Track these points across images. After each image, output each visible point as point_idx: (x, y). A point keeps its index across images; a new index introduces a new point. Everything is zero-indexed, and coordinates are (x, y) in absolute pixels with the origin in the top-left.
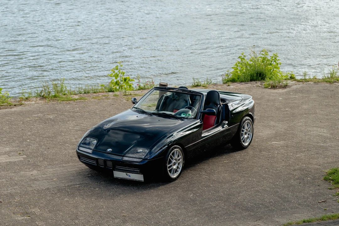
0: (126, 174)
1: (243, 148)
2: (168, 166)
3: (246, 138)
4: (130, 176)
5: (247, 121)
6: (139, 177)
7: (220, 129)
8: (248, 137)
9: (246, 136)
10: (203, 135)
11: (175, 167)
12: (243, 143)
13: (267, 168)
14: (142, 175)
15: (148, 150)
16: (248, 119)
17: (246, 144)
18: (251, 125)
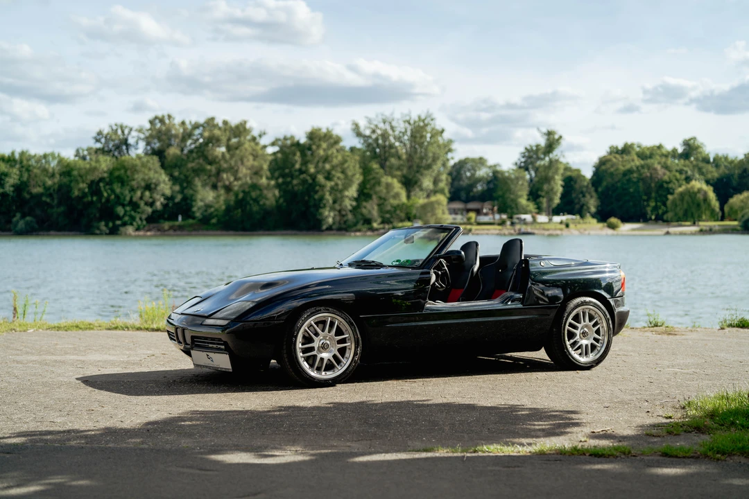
0: (208, 355)
2: (300, 346)
3: (587, 345)
4: (213, 361)
5: (586, 307)
6: (224, 361)
8: (593, 347)
9: (584, 342)
10: (428, 306)
11: (326, 355)
12: (575, 355)
15: (252, 305)
16: (592, 304)
17: (584, 360)
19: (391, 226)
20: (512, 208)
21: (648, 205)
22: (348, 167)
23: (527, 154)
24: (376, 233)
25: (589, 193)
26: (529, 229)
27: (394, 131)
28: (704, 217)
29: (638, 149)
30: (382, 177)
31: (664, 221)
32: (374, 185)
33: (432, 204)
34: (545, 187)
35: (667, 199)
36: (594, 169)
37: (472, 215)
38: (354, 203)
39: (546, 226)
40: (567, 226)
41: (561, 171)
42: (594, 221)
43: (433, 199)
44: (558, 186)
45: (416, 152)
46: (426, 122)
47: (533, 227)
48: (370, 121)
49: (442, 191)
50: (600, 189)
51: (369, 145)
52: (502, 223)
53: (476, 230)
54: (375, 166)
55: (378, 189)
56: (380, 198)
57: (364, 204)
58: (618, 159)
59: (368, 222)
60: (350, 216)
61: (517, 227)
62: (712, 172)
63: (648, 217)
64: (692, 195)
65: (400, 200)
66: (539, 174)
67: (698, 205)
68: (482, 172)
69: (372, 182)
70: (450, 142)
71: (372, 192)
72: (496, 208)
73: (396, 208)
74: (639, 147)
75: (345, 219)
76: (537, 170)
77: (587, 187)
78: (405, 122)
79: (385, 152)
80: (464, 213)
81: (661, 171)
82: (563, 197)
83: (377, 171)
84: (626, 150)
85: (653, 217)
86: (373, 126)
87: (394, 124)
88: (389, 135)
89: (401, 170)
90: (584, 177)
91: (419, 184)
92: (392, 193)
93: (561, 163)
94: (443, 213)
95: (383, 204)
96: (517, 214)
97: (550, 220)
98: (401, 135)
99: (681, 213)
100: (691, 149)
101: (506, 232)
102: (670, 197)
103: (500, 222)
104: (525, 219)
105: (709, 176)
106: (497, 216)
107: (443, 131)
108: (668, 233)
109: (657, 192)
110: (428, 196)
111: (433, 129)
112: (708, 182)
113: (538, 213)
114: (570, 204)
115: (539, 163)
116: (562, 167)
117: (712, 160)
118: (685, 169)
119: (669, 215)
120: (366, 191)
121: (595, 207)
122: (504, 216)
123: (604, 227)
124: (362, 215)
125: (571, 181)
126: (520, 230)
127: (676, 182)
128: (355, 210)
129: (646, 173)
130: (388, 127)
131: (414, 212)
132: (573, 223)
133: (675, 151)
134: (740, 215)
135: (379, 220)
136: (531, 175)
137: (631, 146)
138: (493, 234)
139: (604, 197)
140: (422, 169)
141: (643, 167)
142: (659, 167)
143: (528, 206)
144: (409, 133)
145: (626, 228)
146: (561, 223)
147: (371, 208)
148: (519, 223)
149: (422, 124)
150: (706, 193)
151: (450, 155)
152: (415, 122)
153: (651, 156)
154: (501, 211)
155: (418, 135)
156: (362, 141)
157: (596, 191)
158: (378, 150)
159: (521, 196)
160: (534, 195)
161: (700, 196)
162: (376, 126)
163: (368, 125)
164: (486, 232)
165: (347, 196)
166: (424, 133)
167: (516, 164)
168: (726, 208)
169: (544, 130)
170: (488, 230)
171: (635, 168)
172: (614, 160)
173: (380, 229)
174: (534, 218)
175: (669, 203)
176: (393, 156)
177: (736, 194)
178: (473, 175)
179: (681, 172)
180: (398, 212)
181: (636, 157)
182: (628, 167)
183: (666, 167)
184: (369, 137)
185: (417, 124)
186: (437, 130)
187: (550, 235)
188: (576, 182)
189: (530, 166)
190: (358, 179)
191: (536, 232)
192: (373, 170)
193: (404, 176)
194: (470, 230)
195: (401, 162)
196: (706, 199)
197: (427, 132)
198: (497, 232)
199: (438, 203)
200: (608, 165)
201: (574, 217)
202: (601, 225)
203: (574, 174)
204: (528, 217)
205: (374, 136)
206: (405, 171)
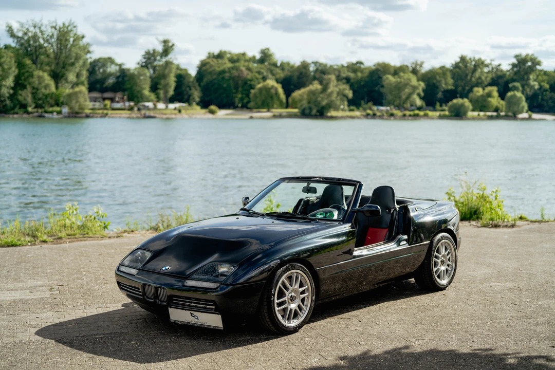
0: (191, 314)
1: (438, 288)
2: (276, 301)
3: (444, 271)
4: (198, 319)
5: (443, 241)
6: (214, 320)
7: (391, 247)
8: (447, 270)
9: (443, 268)
10: (355, 253)
11: (293, 306)
12: (438, 280)
13: (481, 319)
14: (220, 316)
15: (234, 267)
16: (446, 238)
17: (444, 282)
18: (453, 250)
19: (43, 110)
20: (138, 98)
21: (236, 97)
22: (5, 62)
23: (147, 56)
24: (31, 115)
25: (195, 87)
26: (152, 114)
27: (42, 34)
28: (275, 106)
29: (228, 56)
30: (34, 70)
31: (248, 108)
32: (28, 77)
33: (76, 94)
34: (163, 82)
35: (250, 93)
36: (197, 69)
37: (108, 102)
38: (12, 91)
39: (164, 112)
40: (180, 111)
41: (174, 70)
42: (198, 108)
43: (77, 89)
44: (172, 81)
45: (61, 53)
46: (69, 28)
47: (154, 112)
48: (22, 25)
49: (82, 83)
50: (202, 84)
51: (22, 45)
52: (131, 109)
53: (111, 114)
54: (28, 62)
55: (31, 80)
56: (34, 88)
57: (20, 92)
58: (214, 62)
59: (24, 106)
60: (8, 102)
61: (143, 112)
62: (279, 73)
63: (236, 105)
64: (267, 90)
65: (50, 90)
66: (157, 72)
67: (272, 97)
68: (112, 69)
69: (26, 74)
70: (88, 44)
71: (26, 83)
72: (125, 97)
73: (46, 96)
74: (230, 53)
75: (4, 103)
76: (154, 68)
77: (193, 82)
78: (52, 27)
79: (36, 51)
80: (101, 100)
81: (245, 72)
82: (176, 89)
83: (30, 66)
84: (220, 56)
85: (240, 105)
86: (24, 30)
87: (43, 28)
88: (39, 38)
89: (50, 66)
90: (190, 75)
91: (65, 77)
92: (43, 84)
93: (174, 64)
94: (86, 101)
95: (36, 93)
96: (141, 102)
97: (167, 107)
98: (49, 37)
99: (260, 103)
100: (265, 56)
101: (134, 115)
102: (252, 91)
103: (129, 108)
104: (148, 106)
105: (278, 76)
106: (127, 104)
107: (83, 37)
108: (251, 118)
109: (243, 87)
110: (72, 87)
111: (75, 34)
112: (277, 81)
113: (158, 101)
114: (181, 95)
115: (156, 63)
116: (174, 67)
117: (279, 64)
118: (262, 71)
119: (251, 105)
120: (20, 82)
121: (199, 97)
122: (132, 104)
123: (206, 112)
124: (18, 100)
125: (181, 78)
126: (145, 114)
127: (256, 80)
128: (12, 97)
129: (235, 73)
130: (38, 31)
131: (62, 99)
132: (184, 109)
133: (254, 57)
134: (299, 105)
135: (34, 105)
136: (150, 72)
137: (225, 53)
138: (124, 118)
139: (206, 90)
140: (67, 66)
141: (233, 68)
142: (244, 69)
143: (150, 96)
144: (55, 37)
145: (222, 113)
146: (175, 109)
147: (26, 96)
148: (144, 109)
149: (66, 30)
150: (276, 89)
151: (88, 56)
152: (60, 28)
153: (237, 61)
154: (130, 100)
155: (64, 39)
156: (16, 41)
157: (199, 85)
158: (29, 49)
159: (144, 89)
160: (154, 88)
161: (273, 91)
162: (28, 29)
163: (20, 29)
164: (119, 115)
165: (5, 86)
166: (68, 38)
167: (139, 64)
168: (290, 100)
169: (162, 39)
170: (121, 114)
171: (227, 70)
172: (212, 63)
173: (34, 112)
174: (155, 105)
175: (251, 96)
176: (43, 54)
177: (296, 89)
178: (104, 71)
179: (259, 73)
180: (49, 99)
181: (227, 61)
182: (222, 68)
183: (249, 69)
184: (22, 38)
185: (62, 30)
186: (78, 36)
187: (168, 119)
188: (184, 79)
189: (149, 66)
190: (14, 72)
191: (157, 116)
192: (27, 65)
193: (53, 71)
194: (107, 114)
195: (50, 59)
196: (277, 94)
197: (70, 37)
198: (127, 116)
199: (80, 92)
200: (208, 66)
201: (184, 105)
202: (204, 111)
203: (182, 73)
204: (150, 105)
205: (26, 38)
206: (53, 67)
